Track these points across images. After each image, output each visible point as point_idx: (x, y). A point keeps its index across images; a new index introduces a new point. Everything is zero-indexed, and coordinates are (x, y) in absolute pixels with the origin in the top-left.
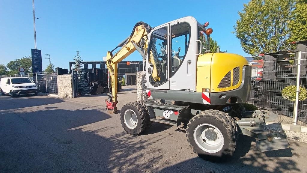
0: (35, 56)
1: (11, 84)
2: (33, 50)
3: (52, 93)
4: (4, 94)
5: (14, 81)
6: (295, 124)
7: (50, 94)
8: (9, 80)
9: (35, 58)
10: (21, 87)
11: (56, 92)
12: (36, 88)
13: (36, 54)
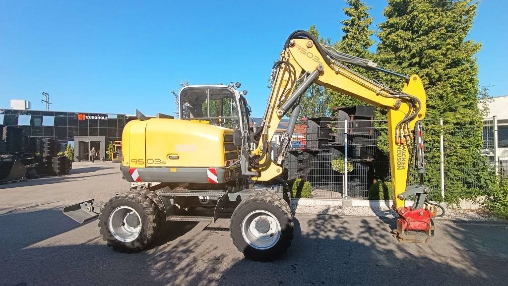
6: (346, 198)
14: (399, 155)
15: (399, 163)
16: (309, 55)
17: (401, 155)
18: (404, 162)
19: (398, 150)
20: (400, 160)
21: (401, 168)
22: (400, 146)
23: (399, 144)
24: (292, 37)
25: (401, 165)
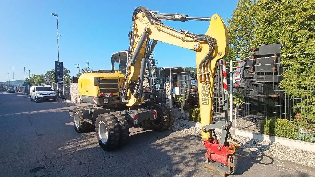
0: (58, 67)
1: (36, 92)
2: (56, 63)
3: (68, 99)
4: (32, 100)
5: (39, 89)
7: (66, 100)
8: (35, 88)
9: (58, 69)
10: (43, 94)
11: (69, 98)
12: (55, 95)
13: (59, 66)
14: (203, 92)
15: (203, 99)
16: (144, 22)
17: (204, 92)
18: (207, 98)
19: (202, 88)
20: (204, 97)
21: (205, 103)
22: (204, 84)
23: (203, 82)
24: (135, 13)
25: (205, 101)
